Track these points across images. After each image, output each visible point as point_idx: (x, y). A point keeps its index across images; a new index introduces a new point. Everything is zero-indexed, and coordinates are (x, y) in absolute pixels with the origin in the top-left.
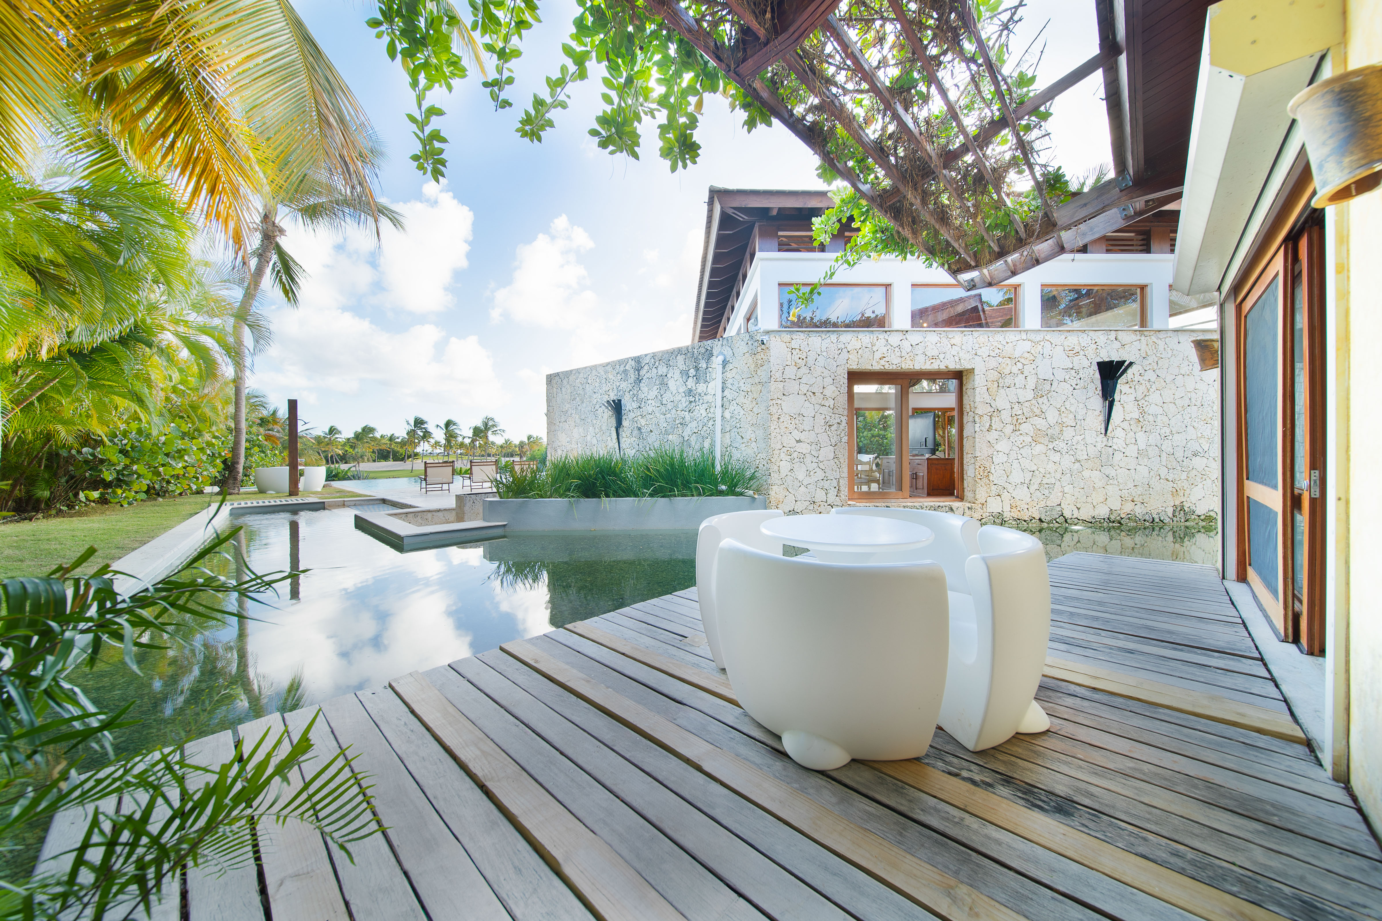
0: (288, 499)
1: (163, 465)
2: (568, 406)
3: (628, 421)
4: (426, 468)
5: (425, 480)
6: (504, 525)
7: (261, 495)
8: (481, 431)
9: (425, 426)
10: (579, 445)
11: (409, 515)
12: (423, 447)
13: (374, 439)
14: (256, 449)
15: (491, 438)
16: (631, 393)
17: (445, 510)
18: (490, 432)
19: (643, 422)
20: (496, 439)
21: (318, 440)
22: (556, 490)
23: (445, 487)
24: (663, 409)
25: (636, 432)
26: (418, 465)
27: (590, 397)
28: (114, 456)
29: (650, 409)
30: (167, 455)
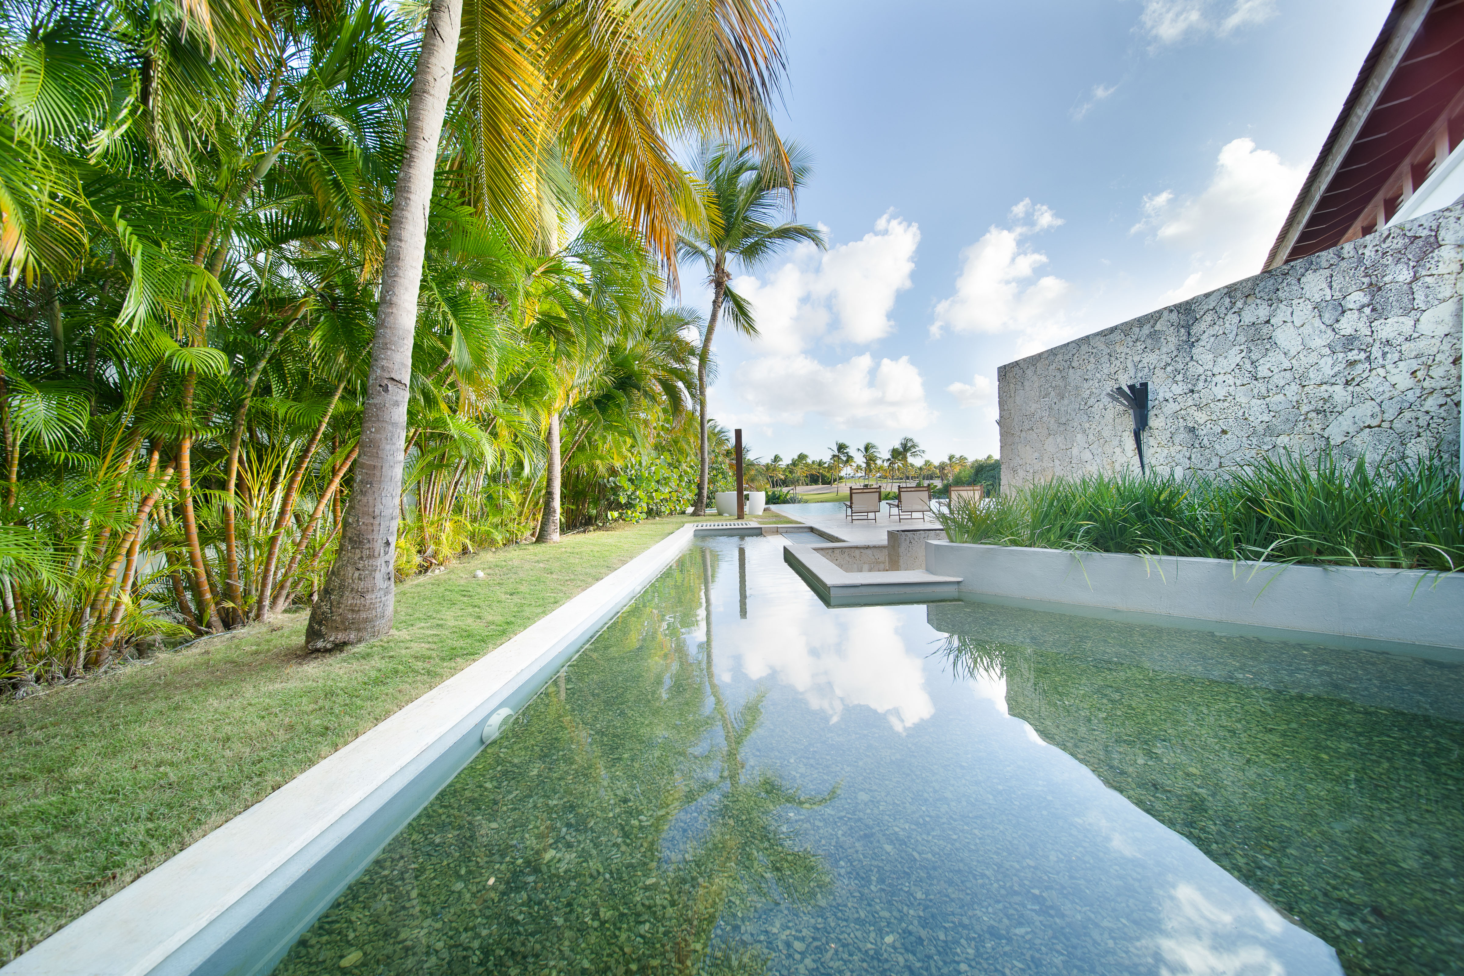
0: (736, 522)
1: (656, 491)
2: (1034, 406)
3: (1162, 418)
4: (851, 494)
5: (851, 507)
6: (958, 583)
7: (720, 517)
8: (900, 453)
9: (848, 450)
10: (1057, 462)
11: (837, 551)
12: (846, 471)
13: (807, 465)
14: (720, 476)
15: (910, 460)
16: (1169, 369)
17: (875, 547)
18: (908, 454)
19: (1201, 417)
20: (916, 461)
21: (767, 467)
22: (1042, 534)
23: (871, 515)
24: (1261, 387)
25: (1182, 436)
26: (845, 491)
27: (1077, 388)
28: (626, 484)
29: (1220, 392)
30: (658, 482)
